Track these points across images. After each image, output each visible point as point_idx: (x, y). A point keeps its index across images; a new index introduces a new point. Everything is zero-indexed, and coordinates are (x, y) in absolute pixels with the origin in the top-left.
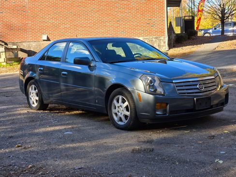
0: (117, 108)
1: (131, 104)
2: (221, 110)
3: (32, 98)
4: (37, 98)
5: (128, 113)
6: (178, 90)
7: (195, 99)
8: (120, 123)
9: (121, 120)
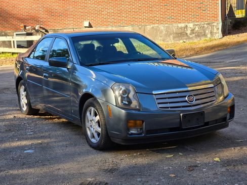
0: (90, 122)
1: (102, 118)
2: (226, 126)
3: (23, 101)
4: (26, 102)
5: (99, 130)
6: (158, 103)
7: (181, 115)
8: (93, 140)
9: (93, 137)
